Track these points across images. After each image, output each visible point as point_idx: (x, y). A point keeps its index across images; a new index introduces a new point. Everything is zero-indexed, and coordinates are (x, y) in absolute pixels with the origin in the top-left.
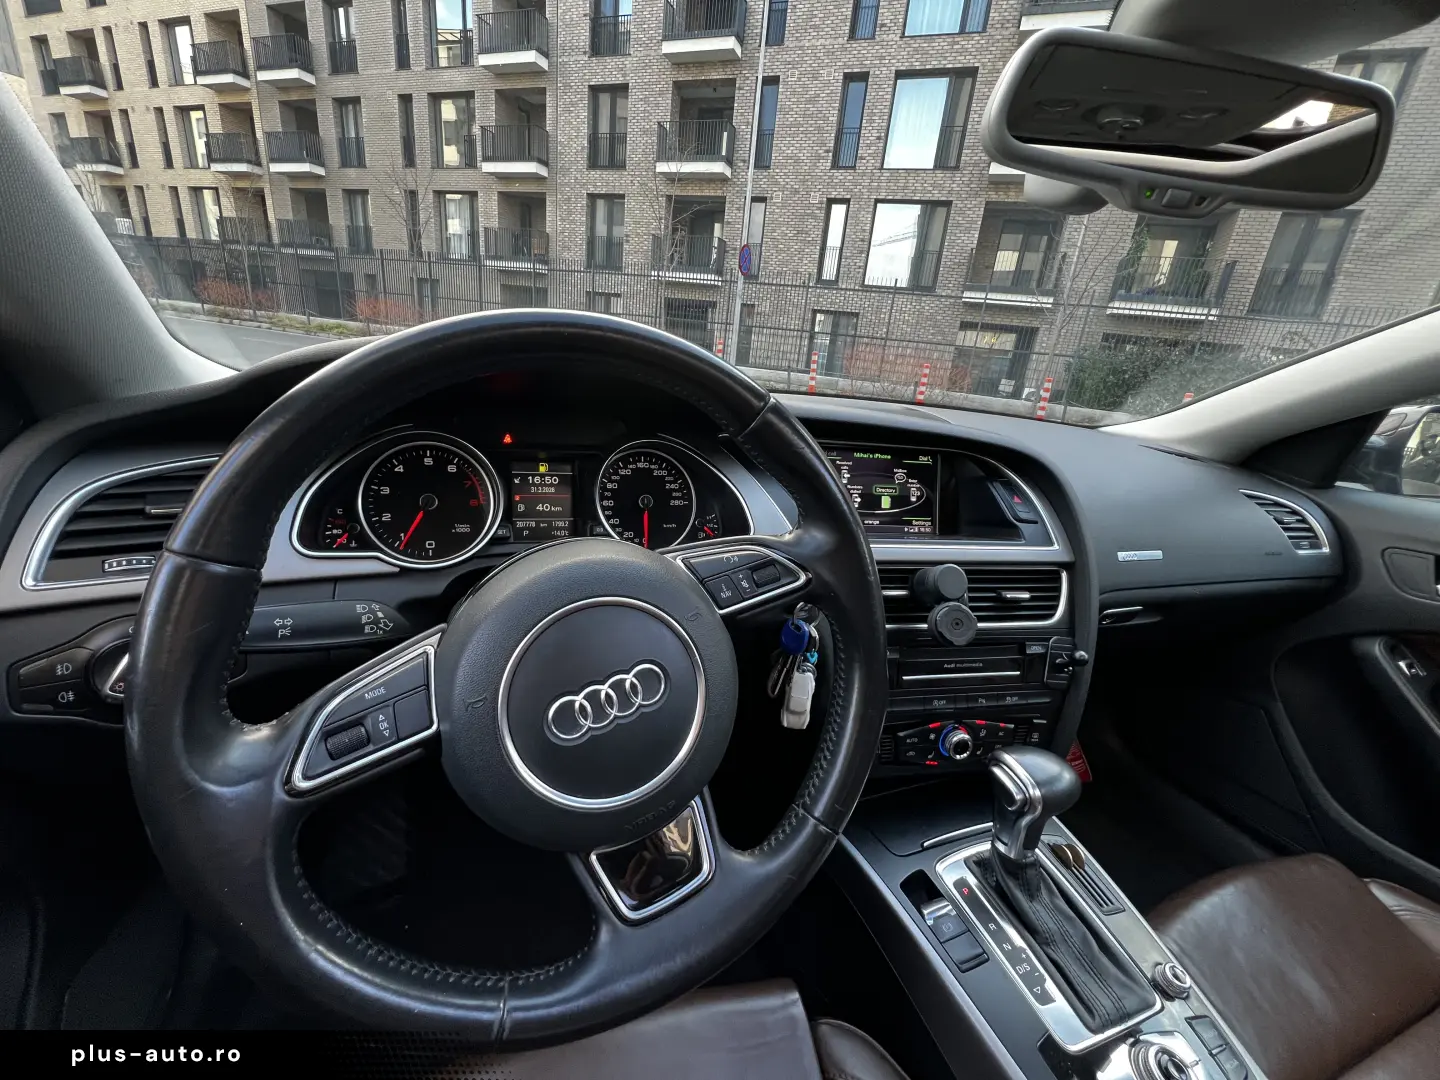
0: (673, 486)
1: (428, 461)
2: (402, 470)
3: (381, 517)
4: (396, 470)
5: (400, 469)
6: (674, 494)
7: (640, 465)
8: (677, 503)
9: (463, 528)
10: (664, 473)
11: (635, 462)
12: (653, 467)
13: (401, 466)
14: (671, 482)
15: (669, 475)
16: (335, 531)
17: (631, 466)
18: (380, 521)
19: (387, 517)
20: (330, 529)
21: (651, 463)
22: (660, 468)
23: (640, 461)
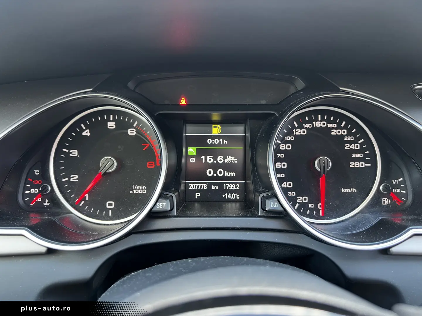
0: (353, 147)
1: (111, 125)
2: (88, 134)
3: (70, 178)
4: (84, 134)
5: (87, 133)
6: (355, 155)
7: (317, 124)
8: (357, 165)
9: (140, 190)
10: (342, 132)
11: (311, 122)
12: (330, 126)
13: (88, 131)
14: (350, 142)
15: (349, 134)
16: (33, 191)
17: (307, 126)
18: (68, 182)
19: (74, 178)
20: (29, 189)
21: (329, 122)
22: (339, 127)
23: (316, 120)
